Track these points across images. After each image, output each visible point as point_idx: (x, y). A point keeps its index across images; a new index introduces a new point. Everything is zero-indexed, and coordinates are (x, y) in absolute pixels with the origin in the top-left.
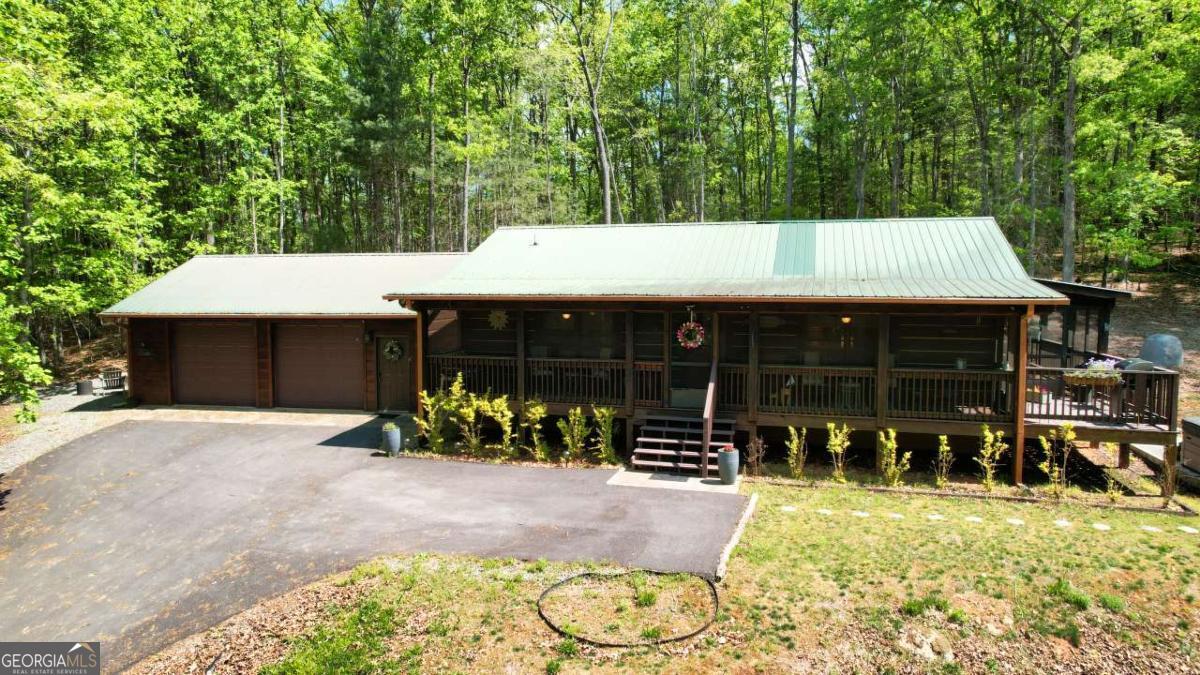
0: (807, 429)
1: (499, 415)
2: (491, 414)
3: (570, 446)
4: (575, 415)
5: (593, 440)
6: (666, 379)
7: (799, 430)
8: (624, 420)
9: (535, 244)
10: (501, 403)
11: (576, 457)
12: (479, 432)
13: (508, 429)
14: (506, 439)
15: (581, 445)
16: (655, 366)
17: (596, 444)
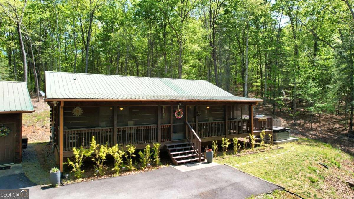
4: (148, 148)
5: (155, 157)
6: (171, 130)
7: (215, 141)
10: (115, 148)
13: (119, 159)
14: (118, 163)
15: (150, 160)
16: (167, 126)
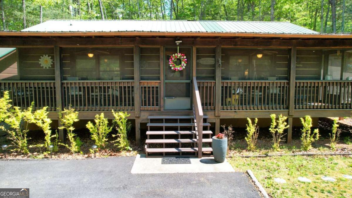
0: (258, 119)
1: (40, 121)
2: (34, 121)
3: (97, 141)
4: (99, 118)
5: (114, 136)
6: (162, 92)
7: (252, 119)
8: (134, 120)
9: (71, 25)
10: (42, 113)
11: (102, 148)
12: (26, 135)
13: (48, 131)
14: (48, 138)
15: (105, 139)
16: (153, 83)
17: (116, 138)
